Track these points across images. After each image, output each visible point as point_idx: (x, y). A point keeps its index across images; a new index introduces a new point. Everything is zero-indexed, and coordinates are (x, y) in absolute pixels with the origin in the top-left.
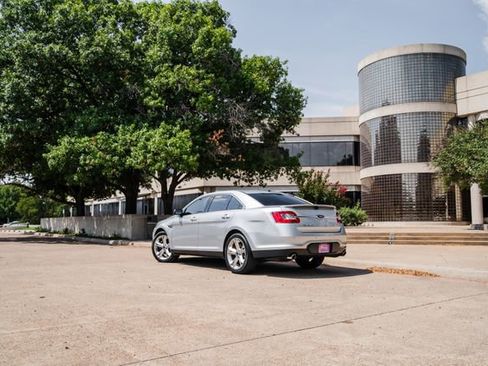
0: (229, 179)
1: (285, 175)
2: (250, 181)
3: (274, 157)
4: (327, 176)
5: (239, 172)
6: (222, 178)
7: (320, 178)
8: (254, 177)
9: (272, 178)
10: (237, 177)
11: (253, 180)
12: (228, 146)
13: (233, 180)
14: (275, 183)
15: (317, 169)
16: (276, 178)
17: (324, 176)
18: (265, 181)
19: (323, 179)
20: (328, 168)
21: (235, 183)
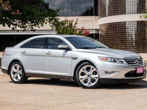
0: (9, 26)
1: (48, 23)
2: (24, 27)
3: (41, 11)
4: (76, 23)
5: (17, 22)
6: (4, 26)
7: (71, 24)
8: (27, 24)
9: (40, 25)
10: (15, 25)
11: (26, 27)
12: (9, 4)
13: (12, 26)
14: (41, 28)
15: (70, 18)
16: (42, 25)
17: (73, 24)
18: (34, 28)
19: (73, 25)
20: (77, 17)
21: (14, 28)
